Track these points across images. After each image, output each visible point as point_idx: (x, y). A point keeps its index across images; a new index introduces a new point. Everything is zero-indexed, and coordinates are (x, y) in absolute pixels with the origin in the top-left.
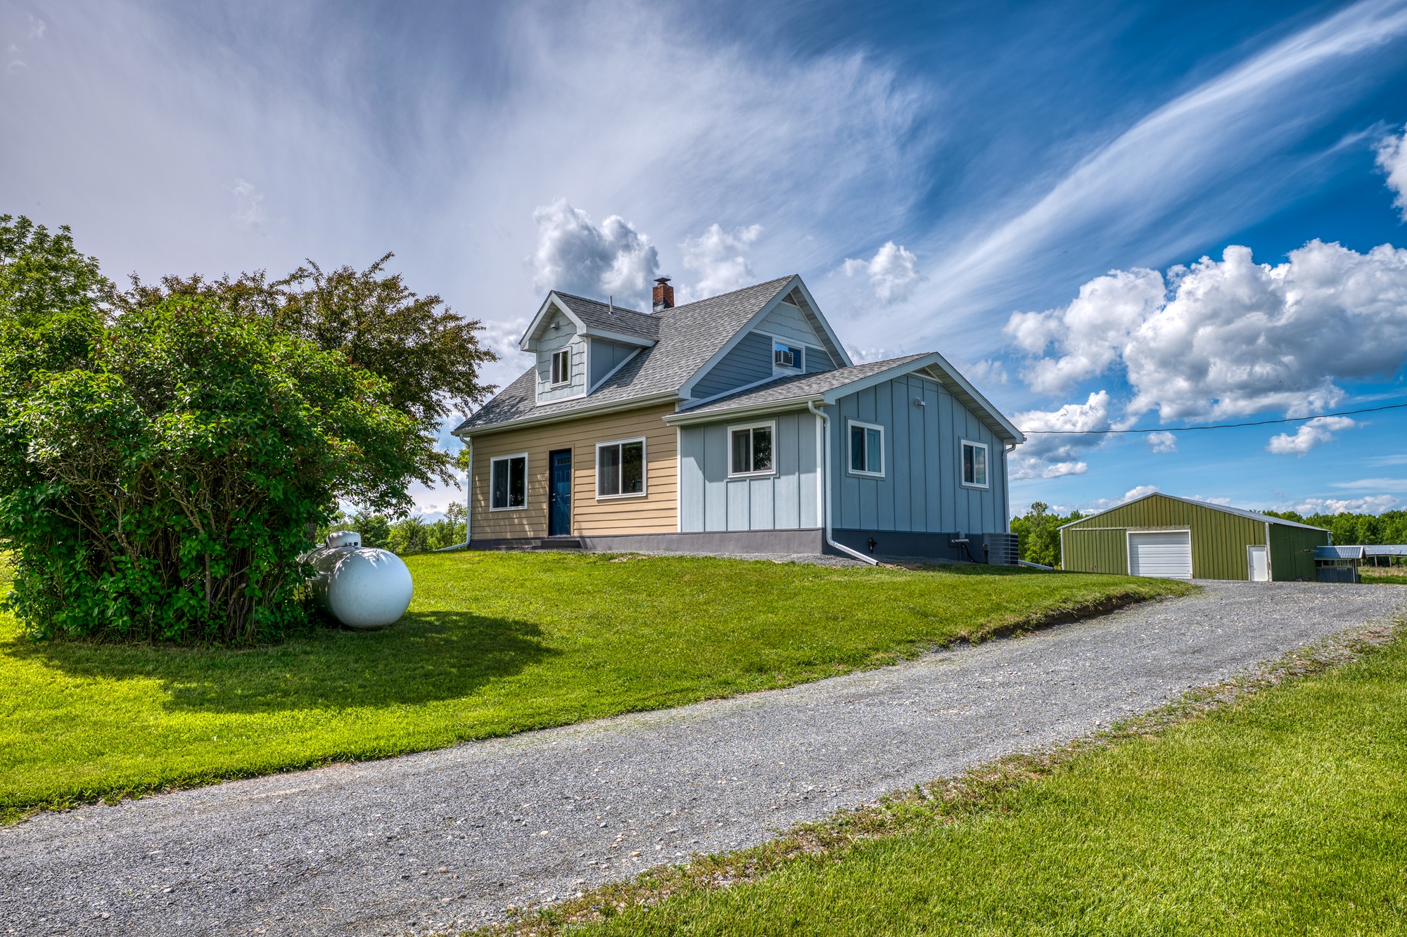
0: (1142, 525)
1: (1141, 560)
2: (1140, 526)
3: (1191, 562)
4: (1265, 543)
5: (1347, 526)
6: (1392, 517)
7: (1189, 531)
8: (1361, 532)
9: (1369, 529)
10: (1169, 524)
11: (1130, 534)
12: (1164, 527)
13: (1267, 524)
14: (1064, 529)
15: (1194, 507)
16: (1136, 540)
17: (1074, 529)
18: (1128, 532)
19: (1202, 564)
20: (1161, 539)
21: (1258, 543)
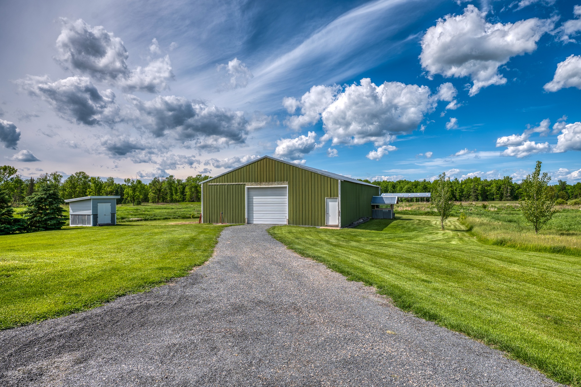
0: (256, 181)
1: (255, 208)
2: (255, 182)
3: (287, 210)
4: (338, 196)
5: (385, 186)
6: (400, 182)
7: (287, 186)
8: (390, 188)
9: (392, 187)
10: (274, 180)
11: (248, 188)
12: (271, 183)
13: (339, 181)
14: (203, 183)
15: (291, 167)
16: (252, 192)
17: (210, 184)
18: (246, 187)
19: (295, 212)
20: (269, 192)
21: (333, 196)
